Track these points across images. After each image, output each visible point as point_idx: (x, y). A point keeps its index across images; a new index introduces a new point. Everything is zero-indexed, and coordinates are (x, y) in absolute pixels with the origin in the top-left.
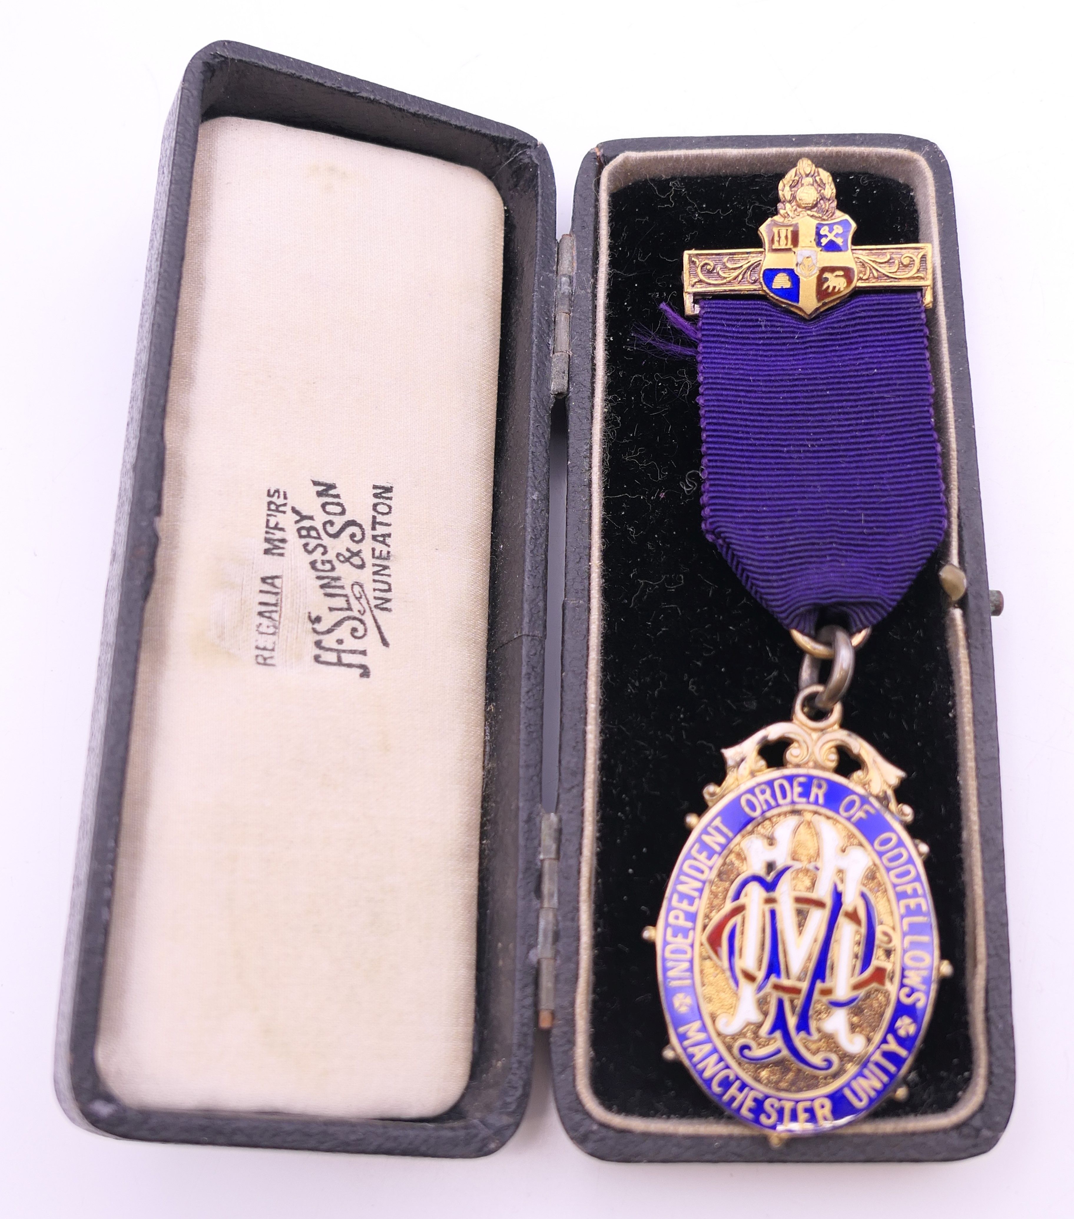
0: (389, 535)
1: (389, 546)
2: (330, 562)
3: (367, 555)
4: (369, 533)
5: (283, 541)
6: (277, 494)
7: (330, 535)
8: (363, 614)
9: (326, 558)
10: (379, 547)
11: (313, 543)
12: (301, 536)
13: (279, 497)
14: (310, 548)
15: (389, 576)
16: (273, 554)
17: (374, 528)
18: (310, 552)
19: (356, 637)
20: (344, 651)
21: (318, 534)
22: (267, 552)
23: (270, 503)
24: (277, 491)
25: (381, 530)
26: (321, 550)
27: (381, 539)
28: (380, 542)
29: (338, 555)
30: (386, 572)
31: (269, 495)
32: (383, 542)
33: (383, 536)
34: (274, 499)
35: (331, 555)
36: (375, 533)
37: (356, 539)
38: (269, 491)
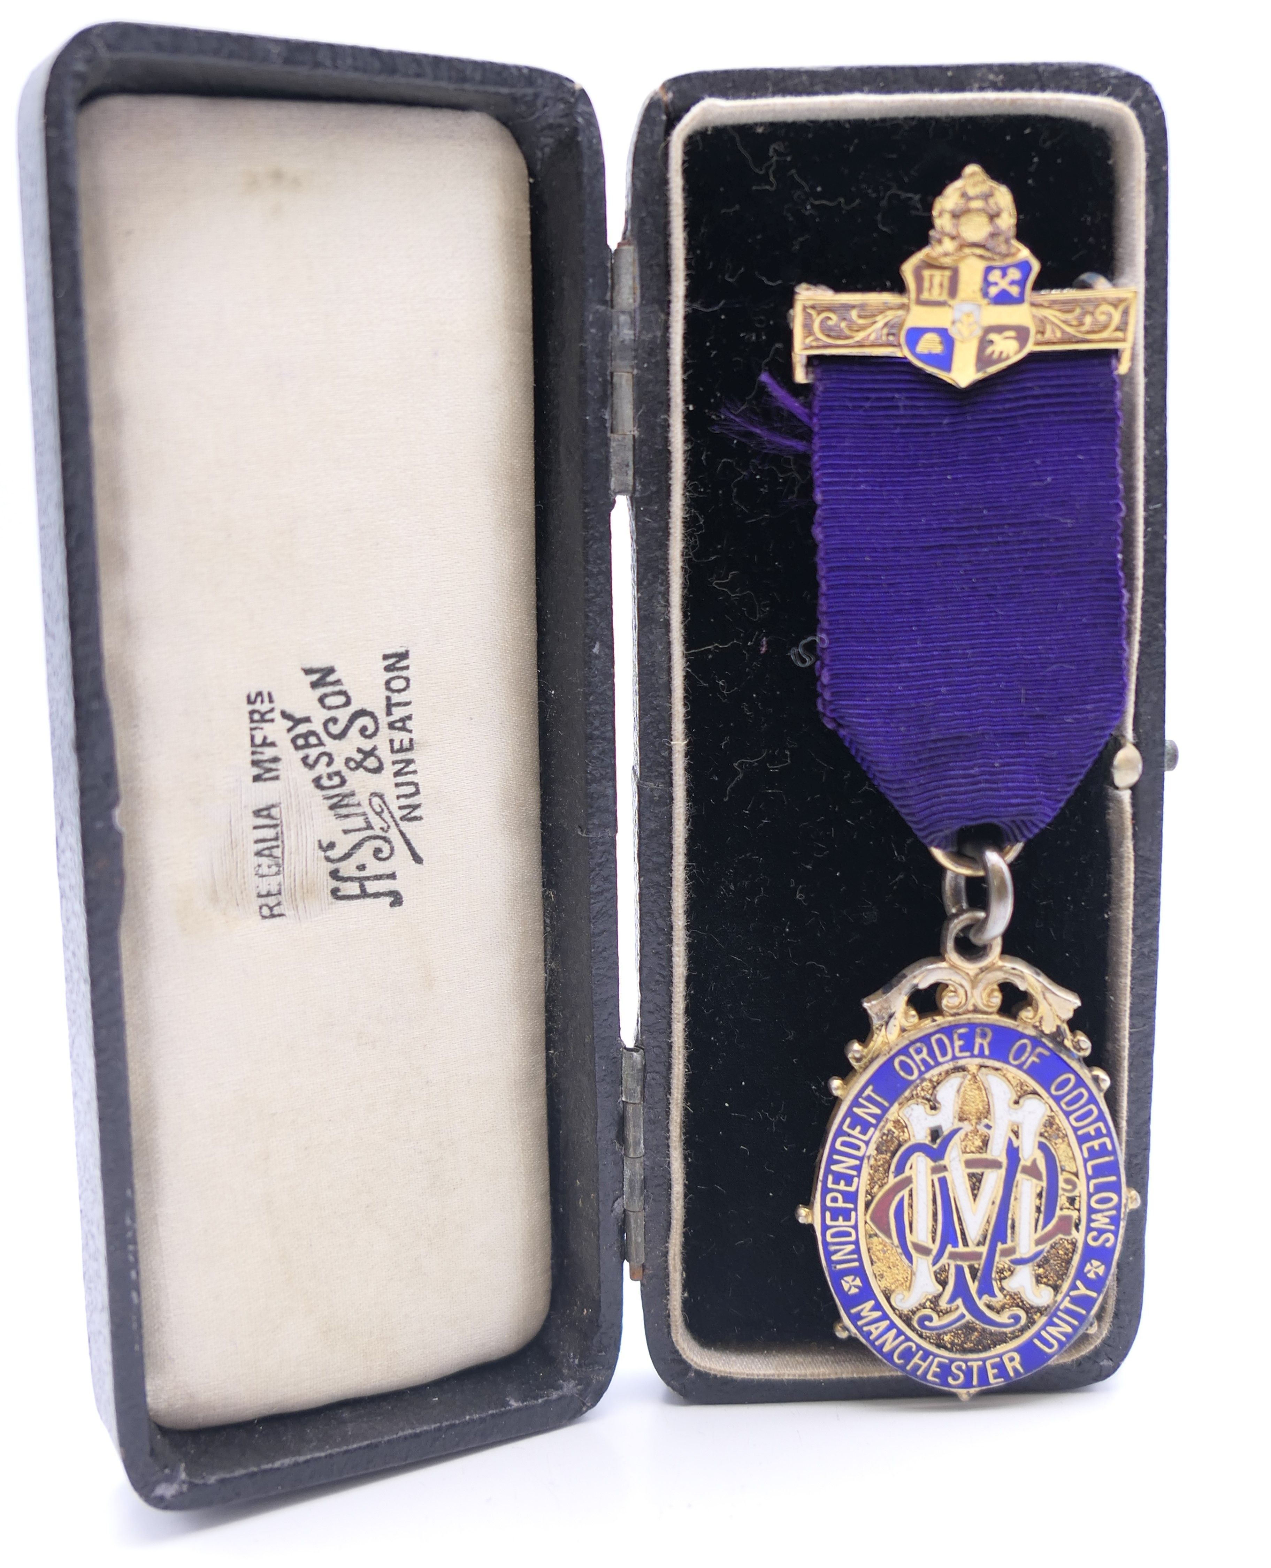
0: (409, 717)
1: (410, 731)
2: (338, 773)
3: (384, 752)
4: (384, 720)
5: (275, 760)
6: (259, 699)
7: (335, 737)
8: (386, 831)
9: (332, 769)
10: (398, 736)
11: (313, 753)
12: (297, 748)
13: (262, 702)
14: (311, 760)
15: (415, 772)
16: (266, 780)
17: (389, 713)
18: (311, 767)
19: (380, 859)
20: (368, 878)
21: (319, 739)
22: (257, 778)
23: (252, 713)
24: (259, 694)
25: (398, 713)
26: (325, 760)
27: (399, 725)
28: (399, 729)
29: (348, 760)
30: (411, 768)
31: (250, 702)
32: (404, 729)
33: (402, 720)
34: (258, 706)
35: (339, 764)
36: (392, 719)
37: (368, 733)
38: (249, 697)
